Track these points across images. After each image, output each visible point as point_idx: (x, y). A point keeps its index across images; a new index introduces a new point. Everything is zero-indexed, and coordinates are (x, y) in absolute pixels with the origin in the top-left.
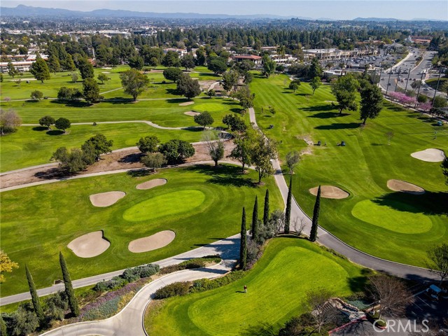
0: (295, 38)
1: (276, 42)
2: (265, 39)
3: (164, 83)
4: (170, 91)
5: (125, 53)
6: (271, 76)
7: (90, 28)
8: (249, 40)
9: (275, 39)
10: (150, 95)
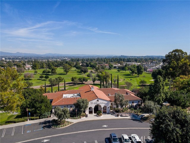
0: (121, 60)
1: (114, 61)
2: (110, 60)
3: (75, 70)
4: (78, 72)
5: (61, 63)
6: (112, 69)
7: (45, 59)
8: (104, 60)
9: (114, 60)
10: (71, 73)
